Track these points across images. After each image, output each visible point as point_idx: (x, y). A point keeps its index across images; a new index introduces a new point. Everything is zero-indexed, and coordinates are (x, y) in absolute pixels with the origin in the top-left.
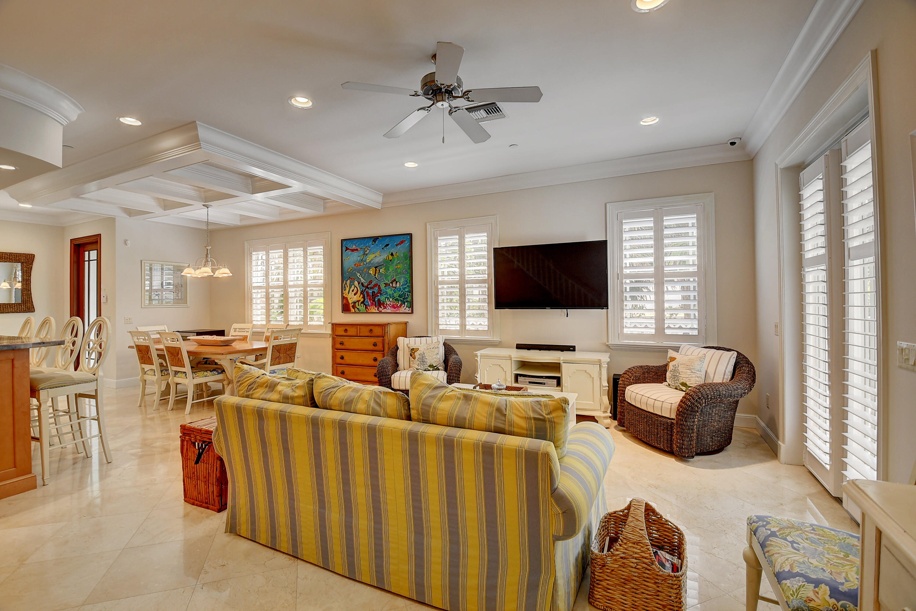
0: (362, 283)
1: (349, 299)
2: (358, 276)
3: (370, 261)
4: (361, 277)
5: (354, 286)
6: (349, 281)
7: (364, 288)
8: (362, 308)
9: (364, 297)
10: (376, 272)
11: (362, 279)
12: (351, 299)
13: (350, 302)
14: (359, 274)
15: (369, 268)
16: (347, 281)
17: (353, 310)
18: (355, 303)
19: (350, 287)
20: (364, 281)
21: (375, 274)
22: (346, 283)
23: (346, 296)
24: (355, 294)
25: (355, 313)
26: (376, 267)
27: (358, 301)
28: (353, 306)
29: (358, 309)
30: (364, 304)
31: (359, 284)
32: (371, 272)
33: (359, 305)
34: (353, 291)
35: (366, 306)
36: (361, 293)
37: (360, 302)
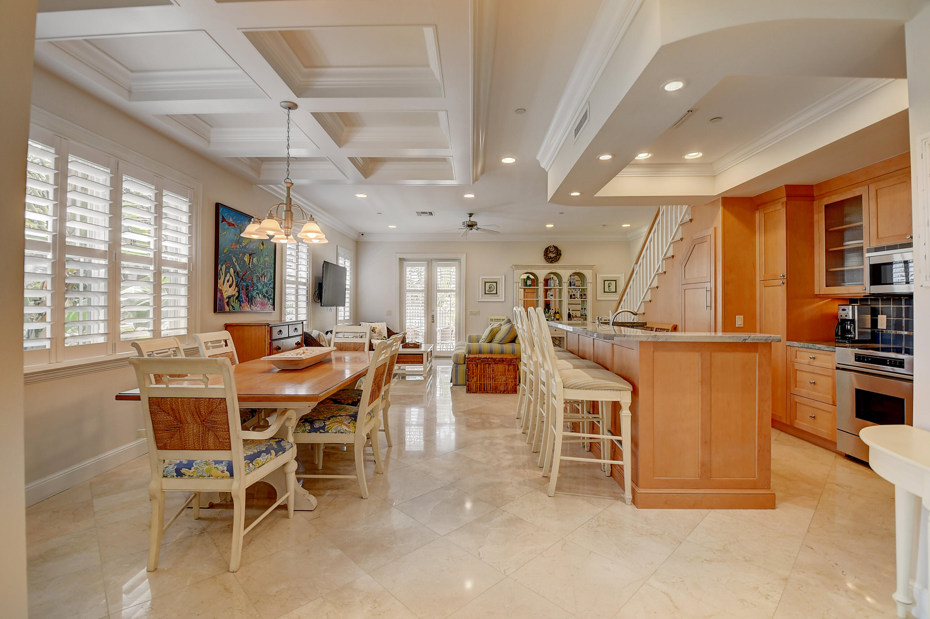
0: (237, 272)
1: (224, 292)
2: (234, 260)
3: (246, 246)
4: (236, 264)
5: (230, 274)
6: (224, 266)
7: (239, 279)
8: (236, 305)
9: (239, 292)
10: (250, 261)
11: (238, 267)
12: (226, 293)
13: (225, 297)
14: (235, 259)
15: (244, 254)
16: (222, 266)
17: (227, 308)
18: (229, 298)
19: (226, 276)
20: (240, 270)
21: (250, 263)
22: (221, 269)
23: (220, 288)
24: (230, 286)
25: (230, 312)
26: (250, 255)
27: (233, 296)
28: (228, 303)
29: (233, 307)
30: (239, 301)
31: (234, 273)
32: (246, 259)
33: (233, 302)
34: (228, 281)
35: (240, 303)
36: (236, 284)
37: (235, 297)
